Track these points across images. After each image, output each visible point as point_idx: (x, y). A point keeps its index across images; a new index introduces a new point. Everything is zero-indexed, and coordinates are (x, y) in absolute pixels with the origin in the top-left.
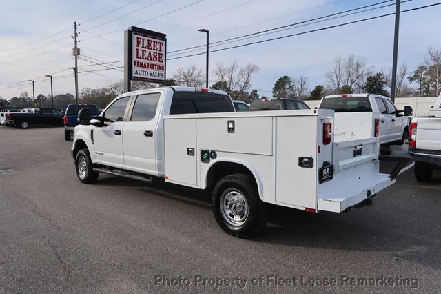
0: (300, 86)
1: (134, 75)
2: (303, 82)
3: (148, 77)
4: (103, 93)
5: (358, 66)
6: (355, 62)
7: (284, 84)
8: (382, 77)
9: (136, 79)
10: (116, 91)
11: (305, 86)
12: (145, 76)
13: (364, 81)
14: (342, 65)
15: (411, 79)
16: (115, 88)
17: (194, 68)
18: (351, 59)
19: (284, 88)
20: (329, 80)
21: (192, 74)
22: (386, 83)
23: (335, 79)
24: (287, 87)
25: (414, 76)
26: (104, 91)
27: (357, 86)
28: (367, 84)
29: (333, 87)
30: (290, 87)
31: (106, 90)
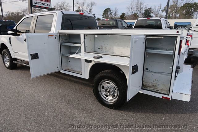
0: (115, 13)
1: (34, 4)
2: (116, 11)
3: (42, 6)
4: (18, 14)
5: (141, 4)
6: (140, 2)
7: (108, 12)
8: (151, 9)
9: (35, 6)
10: (24, 13)
11: (117, 13)
12: (40, 5)
13: (143, 11)
14: (134, 4)
15: (163, 11)
16: (24, 12)
17: (64, 2)
19: (108, 14)
20: (128, 10)
21: (63, 6)
22: (153, 12)
23: (131, 10)
24: (109, 13)
25: (164, 9)
26: (18, 13)
27: (140, 14)
28: (145, 13)
29: (130, 13)
30: (110, 13)
31: (19, 13)
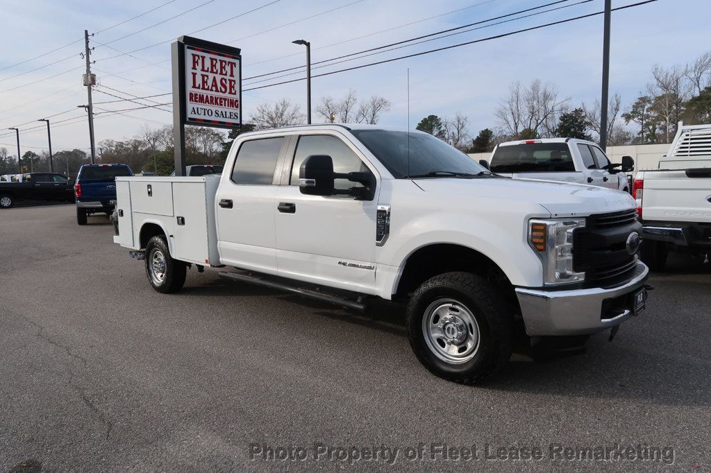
0: (456, 131)
1: (190, 115)
2: (460, 125)
3: (213, 118)
4: (135, 147)
5: (546, 97)
6: (541, 91)
8: (583, 114)
9: (194, 121)
10: (157, 144)
11: (463, 131)
12: (207, 118)
13: (556, 122)
14: (520, 97)
15: (628, 117)
16: (155, 139)
17: (285, 105)
18: (535, 88)
20: (501, 120)
21: (282, 115)
22: (589, 124)
23: (510, 118)
25: (632, 112)
26: (137, 144)
27: (545, 130)
28: (561, 126)
29: (508, 132)
30: (441, 133)
31: (140, 142)
